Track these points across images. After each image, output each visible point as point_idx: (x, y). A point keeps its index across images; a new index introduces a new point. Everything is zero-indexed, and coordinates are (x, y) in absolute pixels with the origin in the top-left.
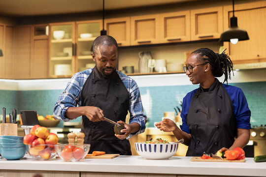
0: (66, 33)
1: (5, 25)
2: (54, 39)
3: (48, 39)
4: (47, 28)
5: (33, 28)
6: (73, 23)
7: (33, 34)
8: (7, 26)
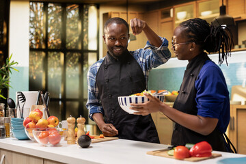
0: (188, 13)
1: (137, 12)
2: (177, 20)
3: (172, 21)
4: (172, 10)
5: (159, 12)
6: (194, 2)
7: (160, 17)
8: (139, 14)
